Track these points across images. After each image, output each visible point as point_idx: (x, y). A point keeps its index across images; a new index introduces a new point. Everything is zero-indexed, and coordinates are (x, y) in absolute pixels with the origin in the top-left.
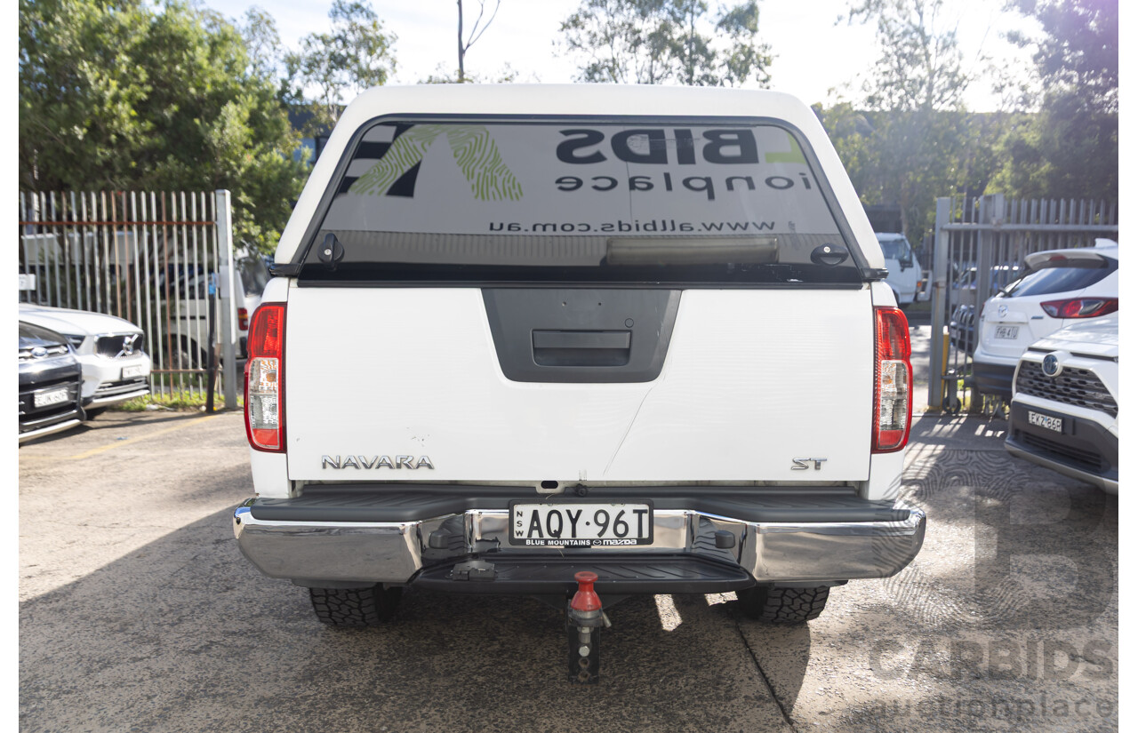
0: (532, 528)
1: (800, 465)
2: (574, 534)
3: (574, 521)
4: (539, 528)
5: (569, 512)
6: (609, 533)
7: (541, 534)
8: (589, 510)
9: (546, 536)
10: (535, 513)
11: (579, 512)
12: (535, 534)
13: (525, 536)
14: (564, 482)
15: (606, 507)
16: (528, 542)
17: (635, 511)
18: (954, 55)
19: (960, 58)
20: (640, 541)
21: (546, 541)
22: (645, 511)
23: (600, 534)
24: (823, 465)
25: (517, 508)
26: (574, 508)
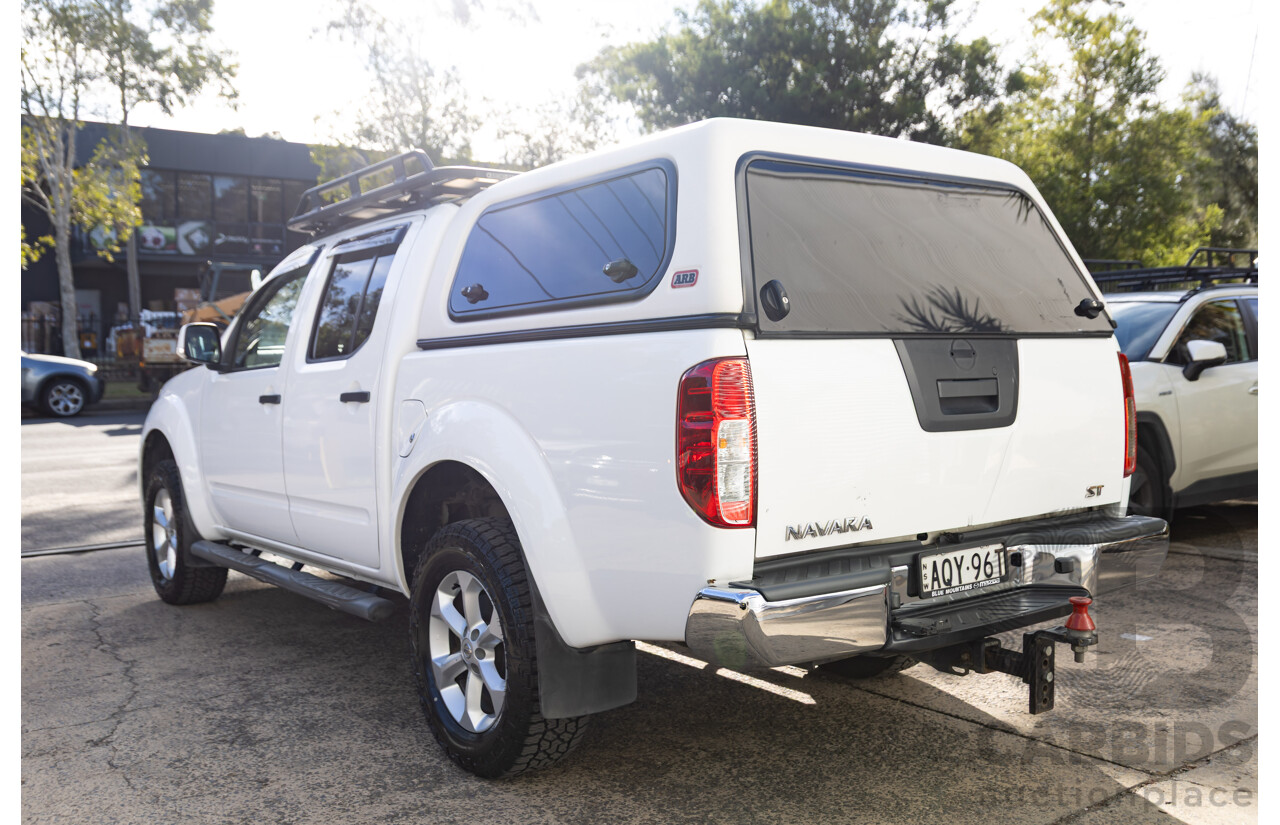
0: (933, 579)
1: (1090, 492)
2: (960, 582)
3: (959, 568)
4: (938, 578)
5: (956, 558)
6: (981, 576)
7: (939, 585)
8: (967, 555)
9: (943, 586)
10: (934, 562)
11: (962, 557)
12: (936, 585)
13: (930, 589)
14: (932, 533)
15: (978, 550)
16: (932, 595)
17: (996, 552)
18: (458, 93)
19: (465, 97)
20: (1000, 579)
21: (943, 591)
22: (1001, 550)
23: (977, 578)
25: (923, 561)
26: (959, 554)
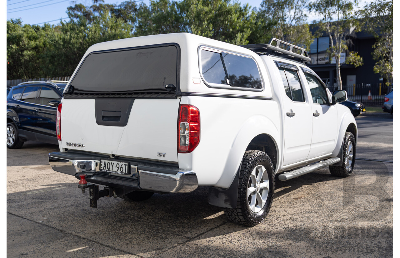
0: (104, 167)
1: (160, 155)
2: (112, 170)
3: (112, 166)
4: (105, 167)
5: (111, 163)
6: (119, 171)
7: (106, 169)
8: (116, 163)
9: (107, 169)
10: (105, 162)
11: (114, 163)
12: (105, 169)
13: (103, 169)
15: (119, 163)
16: (103, 170)
17: (125, 165)
20: (125, 174)
21: (106, 170)
22: (127, 165)
23: (117, 170)
24: (165, 155)
25: (102, 161)
26: (113, 162)
